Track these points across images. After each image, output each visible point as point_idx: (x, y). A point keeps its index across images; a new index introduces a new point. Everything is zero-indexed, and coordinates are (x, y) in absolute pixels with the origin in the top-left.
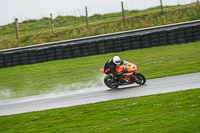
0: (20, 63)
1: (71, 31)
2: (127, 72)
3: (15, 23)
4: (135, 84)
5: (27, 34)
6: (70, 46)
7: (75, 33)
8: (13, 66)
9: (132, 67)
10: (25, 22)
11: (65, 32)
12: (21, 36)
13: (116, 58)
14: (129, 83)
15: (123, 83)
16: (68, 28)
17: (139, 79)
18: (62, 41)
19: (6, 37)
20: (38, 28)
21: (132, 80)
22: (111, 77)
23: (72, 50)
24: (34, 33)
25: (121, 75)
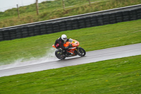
0: (40, 33)
1: (78, 9)
2: (72, 47)
3: (36, 4)
4: (78, 56)
5: (45, 12)
6: (77, 20)
7: (80, 10)
8: (34, 35)
9: (75, 43)
10: (43, 3)
11: (73, 9)
12: (41, 13)
13: (64, 36)
14: (73, 55)
15: (69, 55)
16: (75, 6)
18: (71, 16)
19: (30, 14)
20: (53, 7)
21: (76, 53)
22: (60, 51)
23: (79, 23)
24: (50, 11)
25: (67, 49)
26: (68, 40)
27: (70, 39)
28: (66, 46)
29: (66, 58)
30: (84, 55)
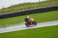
9: (33, 20)
17: (35, 23)
25: (29, 22)
28: (29, 21)
29: (29, 26)
30: (36, 25)
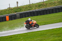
9: (35, 22)
14: (33, 27)
15: (32, 27)
17: (37, 26)
22: (28, 25)
26: (31, 21)
27: (32, 20)
28: (31, 23)
